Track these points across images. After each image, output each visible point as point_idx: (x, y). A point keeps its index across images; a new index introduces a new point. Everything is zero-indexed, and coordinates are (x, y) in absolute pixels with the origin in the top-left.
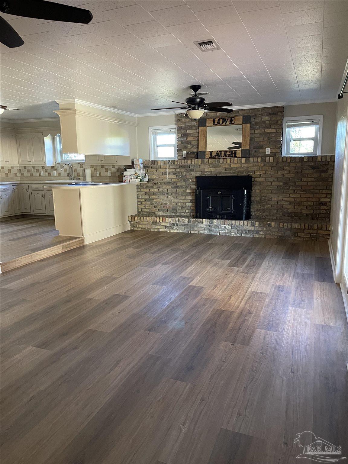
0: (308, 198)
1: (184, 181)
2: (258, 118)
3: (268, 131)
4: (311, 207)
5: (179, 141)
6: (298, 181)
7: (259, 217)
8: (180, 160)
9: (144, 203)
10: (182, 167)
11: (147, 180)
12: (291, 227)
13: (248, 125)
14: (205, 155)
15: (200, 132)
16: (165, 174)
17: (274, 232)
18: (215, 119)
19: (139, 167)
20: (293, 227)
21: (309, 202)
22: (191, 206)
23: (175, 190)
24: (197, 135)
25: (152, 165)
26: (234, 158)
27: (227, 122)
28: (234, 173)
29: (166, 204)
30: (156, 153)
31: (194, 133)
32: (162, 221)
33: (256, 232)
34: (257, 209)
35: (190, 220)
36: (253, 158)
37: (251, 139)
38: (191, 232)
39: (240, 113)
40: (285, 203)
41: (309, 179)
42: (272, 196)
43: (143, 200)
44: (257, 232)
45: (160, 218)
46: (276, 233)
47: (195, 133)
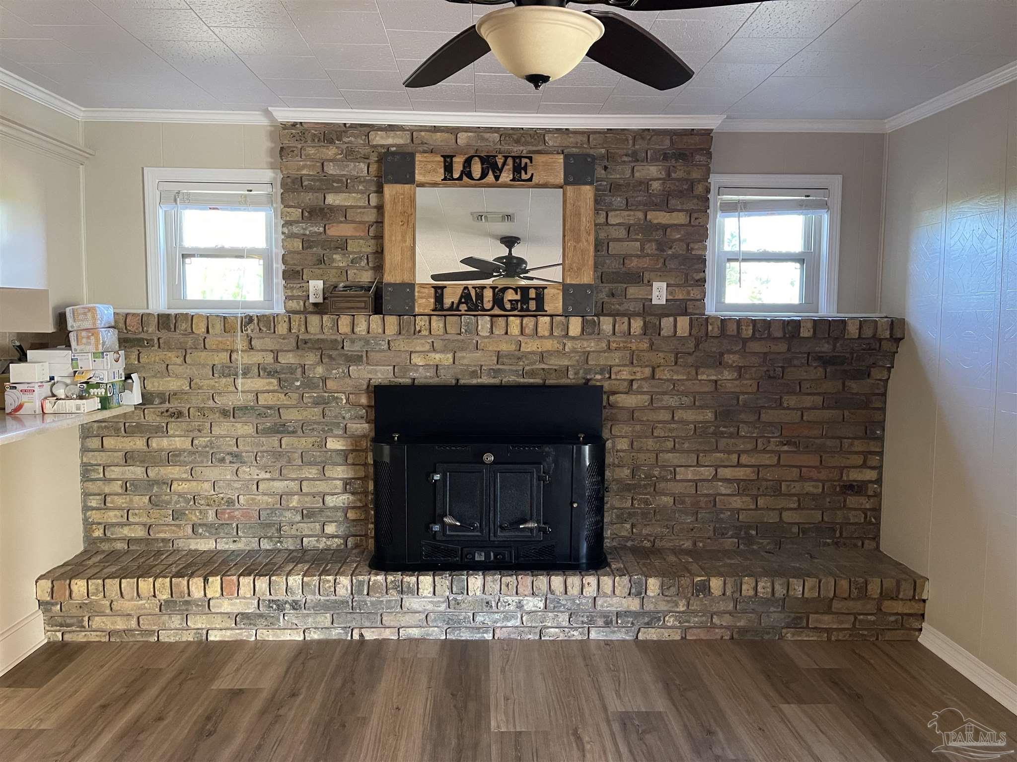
0: (803, 469)
1: (316, 404)
2: (619, 168)
3: (659, 217)
4: (813, 500)
5: (290, 236)
6: (770, 408)
7: (629, 544)
8: (303, 316)
9: (120, 501)
10: (309, 345)
11: (134, 397)
12: (785, 592)
13: (588, 191)
14: (413, 300)
15: (388, 207)
16: (229, 371)
17: (720, 614)
18: (452, 157)
19: (97, 340)
20: (791, 593)
21: (807, 484)
22: (345, 510)
23: (274, 441)
24: (371, 217)
25: (164, 335)
26: (535, 316)
27: (504, 174)
28: (532, 373)
29: (230, 502)
30: (176, 282)
31: (360, 207)
32: (218, 594)
33: (646, 620)
34: (622, 514)
35: (361, 583)
36: (610, 319)
37: (598, 245)
38: (361, 635)
39: (551, 143)
40: (723, 489)
41: (808, 401)
42: (676, 462)
43: (117, 487)
44: (653, 619)
45: (211, 579)
46: (726, 620)
47: (365, 207)
